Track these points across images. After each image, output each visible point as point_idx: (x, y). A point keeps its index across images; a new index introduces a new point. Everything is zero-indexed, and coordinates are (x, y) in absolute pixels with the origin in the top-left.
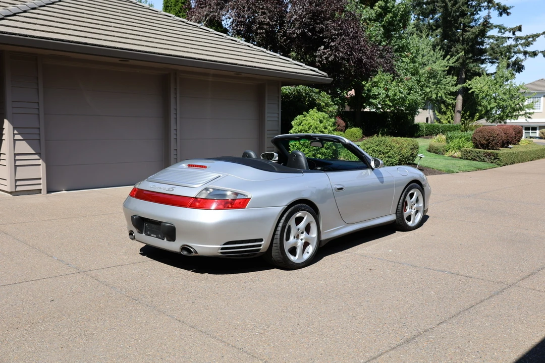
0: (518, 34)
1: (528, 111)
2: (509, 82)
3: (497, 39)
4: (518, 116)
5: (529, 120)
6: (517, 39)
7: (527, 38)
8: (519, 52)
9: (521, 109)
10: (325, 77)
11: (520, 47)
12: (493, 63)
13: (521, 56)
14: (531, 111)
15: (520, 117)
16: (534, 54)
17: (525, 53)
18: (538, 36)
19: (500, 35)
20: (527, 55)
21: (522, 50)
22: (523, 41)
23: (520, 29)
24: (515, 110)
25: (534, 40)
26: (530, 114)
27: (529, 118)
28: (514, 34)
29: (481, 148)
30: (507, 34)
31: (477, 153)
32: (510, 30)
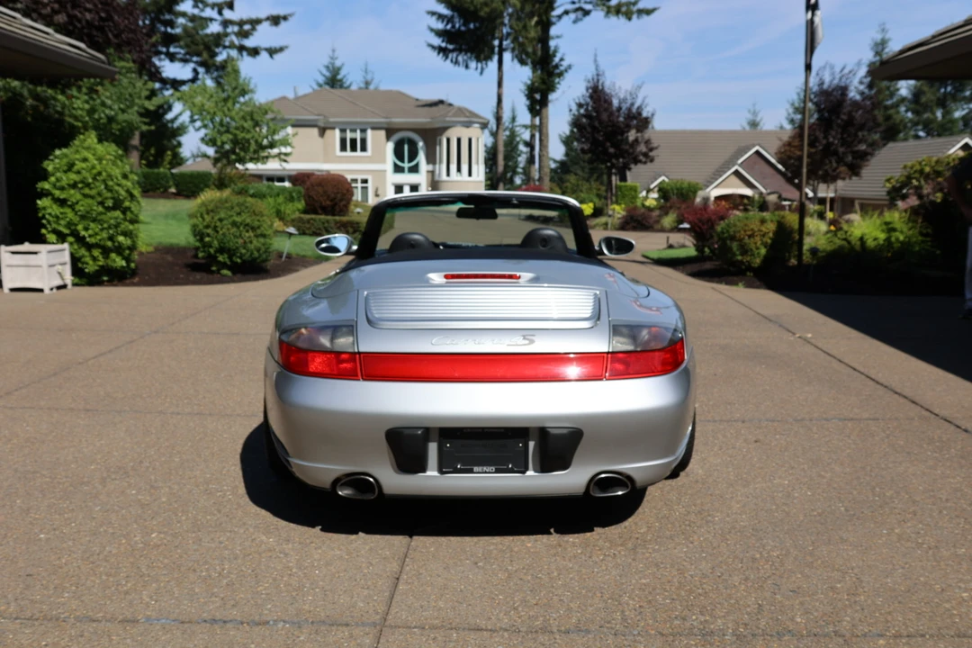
0: (228, 14)
1: (283, 150)
2: (247, 97)
3: (193, 18)
4: (267, 157)
5: (284, 164)
6: (226, 23)
7: (241, 23)
8: (232, 46)
9: (272, 146)
10: (103, 62)
11: (234, 38)
12: (185, 61)
13: (234, 53)
14: (288, 150)
15: (270, 160)
16: (254, 52)
17: (241, 49)
18: (258, 21)
19: (196, 11)
20: (245, 53)
21: (236, 42)
22: (236, 29)
23: (231, 6)
24: (263, 148)
25: (254, 29)
26: (286, 154)
27: (285, 161)
28: (220, 13)
29: (321, 214)
30: (209, 13)
31: (323, 223)
32: (213, 6)
